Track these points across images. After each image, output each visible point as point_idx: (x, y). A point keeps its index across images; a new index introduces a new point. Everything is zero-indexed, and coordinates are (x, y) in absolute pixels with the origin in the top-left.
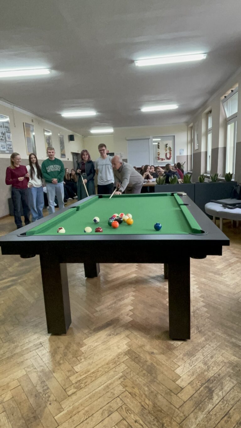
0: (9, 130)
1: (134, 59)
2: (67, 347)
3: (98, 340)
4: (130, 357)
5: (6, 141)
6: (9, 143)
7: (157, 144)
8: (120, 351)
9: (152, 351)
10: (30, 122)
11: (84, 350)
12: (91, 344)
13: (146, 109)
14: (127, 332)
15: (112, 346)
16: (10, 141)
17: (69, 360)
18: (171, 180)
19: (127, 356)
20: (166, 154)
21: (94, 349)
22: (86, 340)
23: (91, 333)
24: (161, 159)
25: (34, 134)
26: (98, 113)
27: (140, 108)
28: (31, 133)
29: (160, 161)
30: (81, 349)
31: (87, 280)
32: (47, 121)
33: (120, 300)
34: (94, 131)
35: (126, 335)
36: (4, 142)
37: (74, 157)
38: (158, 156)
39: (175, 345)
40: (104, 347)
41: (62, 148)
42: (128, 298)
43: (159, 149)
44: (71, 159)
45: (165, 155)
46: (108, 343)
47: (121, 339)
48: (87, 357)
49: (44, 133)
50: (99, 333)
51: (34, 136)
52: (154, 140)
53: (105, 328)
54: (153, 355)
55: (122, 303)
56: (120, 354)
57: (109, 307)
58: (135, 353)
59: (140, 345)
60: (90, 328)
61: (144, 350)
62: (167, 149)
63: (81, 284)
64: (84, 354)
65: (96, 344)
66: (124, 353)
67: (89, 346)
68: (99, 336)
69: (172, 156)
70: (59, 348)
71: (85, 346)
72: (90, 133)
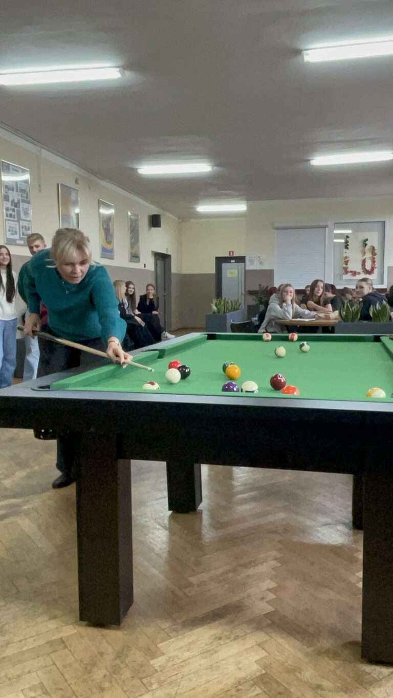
0: (27, 198)
1: (302, 47)
2: (120, 655)
3: (192, 647)
4: (265, 690)
5: (19, 219)
6: (26, 224)
7: (343, 241)
8: (241, 674)
9: (319, 683)
10: (71, 184)
11: (160, 664)
12: (175, 653)
13: (322, 160)
14: (261, 636)
15: (223, 662)
16: (28, 219)
17: (124, 682)
19: (258, 688)
20: (364, 262)
21: (183, 666)
22: (166, 642)
23: (176, 630)
24: (351, 272)
25: (77, 211)
26: (215, 168)
27: (309, 159)
28: (71, 209)
29: (348, 276)
30: (152, 662)
31: (171, 517)
32: (105, 184)
33: (246, 566)
34: (203, 208)
35: (258, 643)
36: (16, 221)
37: (159, 262)
38: (344, 266)
39: (375, 676)
40: (204, 662)
41: (133, 241)
42: (265, 564)
43: (347, 251)
44: (151, 266)
45: (361, 263)
46: (215, 656)
47: (246, 650)
48: (165, 681)
49: (99, 208)
50: (194, 631)
51: (77, 215)
52: (336, 232)
53: (209, 623)
54: (319, 692)
55: (251, 571)
56: (242, 682)
57: (221, 578)
58: (278, 683)
59: (289, 667)
60: (174, 620)
61: (298, 679)
62: (366, 251)
63: (159, 524)
64: (157, 674)
65: (187, 654)
66: (252, 680)
67: (169, 657)
68: (194, 638)
69: (376, 266)
70: (102, 654)
71: (162, 657)
72: (197, 212)
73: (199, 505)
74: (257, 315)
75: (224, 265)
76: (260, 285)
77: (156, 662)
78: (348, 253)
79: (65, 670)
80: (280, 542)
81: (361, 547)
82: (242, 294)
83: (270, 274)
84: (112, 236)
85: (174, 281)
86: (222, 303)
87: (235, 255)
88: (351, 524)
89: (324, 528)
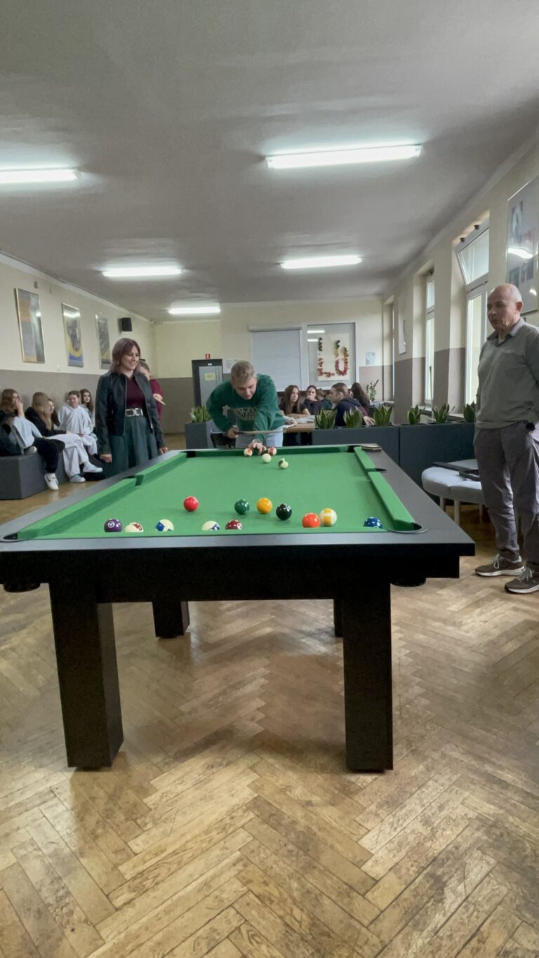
1: (265, 153)
2: (113, 797)
3: (184, 779)
4: (258, 813)
7: (316, 340)
8: (235, 801)
9: (307, 799)
10: (32, 290)
11: (153, 801)
12: (168, 788)
13: (292, 264)
14: (252, 759)
15: (216, 791)
17: (117, 825)
18: (347, 418)
19: (251, 813)
20: (337, 363)
21: (176, 801)
22: (158, 778)
23: (168, 764)
24: (326, 373)
25: (39, 314)
26: (185, 271)
27: (279, 262)
28: (32, 313)
29: (323, 378)
30: (145, 800)
31: (159, 643)
32: (69, 287)
33: (234, 687)
34: (175, 310)
35: (249, 766)
38: (319, 367)
39: (359, 785)
40: (198, 793)
41: (103, 346)
42: (253, 682)
43: (321, 353)
45: (334, 364)
46: (208, 785)
47: (238, 775)
48: (160, 818)
49: (63, 313)
51: (39, 320)
52: (309, 332)
53: (201, 752)
54: (310, 808)
55: (239, 693)
56: (236, 808)
57: (211, 703)
58: (270, 804)
59: (280, 787)
60: (166, 753)
61: (289, 798)
62: (339, 353)
63: (147, 652)
64: (152, 812)
65: (180, 788)
66: (245, 805)
67: (163, 793)
68: (188, 769)
69: (349, 367)
70: (93, 799)
71: (155, 794)
72: (169, 315)
73: (186, 628)
75: (201, 369)
77: (150, 800)
78: (323, 355)
79: (55, 821)
80: (267, 658)
81: (341, 654)
84: (79, 342)
86: (201, 411)
87: (212, 358)
88: (333, 633)
89: (308, 638)
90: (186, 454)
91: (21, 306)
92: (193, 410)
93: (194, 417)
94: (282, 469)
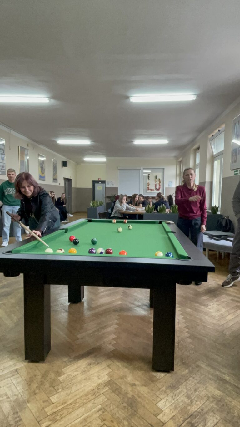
0: (3, 152)
1: (129, 95)
2: (44, 376)
3: (78, 369)
4: (110, 388)
6: (2, 164)
7: (147, 175)
8: (100, 381)
9: (134, 382)
10: (25, 146)
11: (63, 379)
12: (70, 373)
13: (138, 142)
14: (109, 362)
15: (92, 376)
16: (4, 162)
17: (46, 389)
18: (159, 209)
19: (107, 387)
20: (156, 185)
21: (73, 379)
22: (65, 368)
23: (70, 362)
24: (150, 189)
25: (28, 158)
26: (92, 143)
27: (133, 141)
28: (25, 157)
29: (149, 191)
30: (59, 378)
31: (69, 306)
32: (42, 147)
33: (103, 328)
34: (87, 159)
35: (108, 365)
37: (66, 182)
38: (148, 186)
39: (158, 377)
40: (84, 377)
41: (54, 173)
42: (112, 326)
43: (149, 180)
44: (63, 184)
45: (154, 186)
46: (88, 373)
47: (102, 369)
48: (65, 387)
49: (38, 157)
50: (79, 362)
51: (28, 160)
52: (144, 171)
54: (134, 387)
55: (105, 331)
56: (100, 385)
57: (92, 335)
58: (116, 384)
59: (121, 376)
60: (70, 356)
61: (125, 381)
62: (157, 181)
63: (64, 309)
64: (62, 384)
65: (76, 373)
66: (105, 383)
67: (67, 375)
69: (161, 187)
70: (35, 376)
71: (64, 375)
72: (83, 160)
73: (82, 299)
74: (110, 209)
75: (96, 184)
76: (112, 194)
77: (61, 378)
79: (18, 385)
80: (118, 315)
81: (152, 316)
82: (104, 197)
83: (116, 189)
84: (44, 170)
85: (73, 190)
86: (95, 202)
87: (101, 180)
88: (149, 306)
89: (137, 308)
90: (87, 220)
91: (21, 153)
92: (92, 202)
93: (91, 205)
94: (130, 229)
